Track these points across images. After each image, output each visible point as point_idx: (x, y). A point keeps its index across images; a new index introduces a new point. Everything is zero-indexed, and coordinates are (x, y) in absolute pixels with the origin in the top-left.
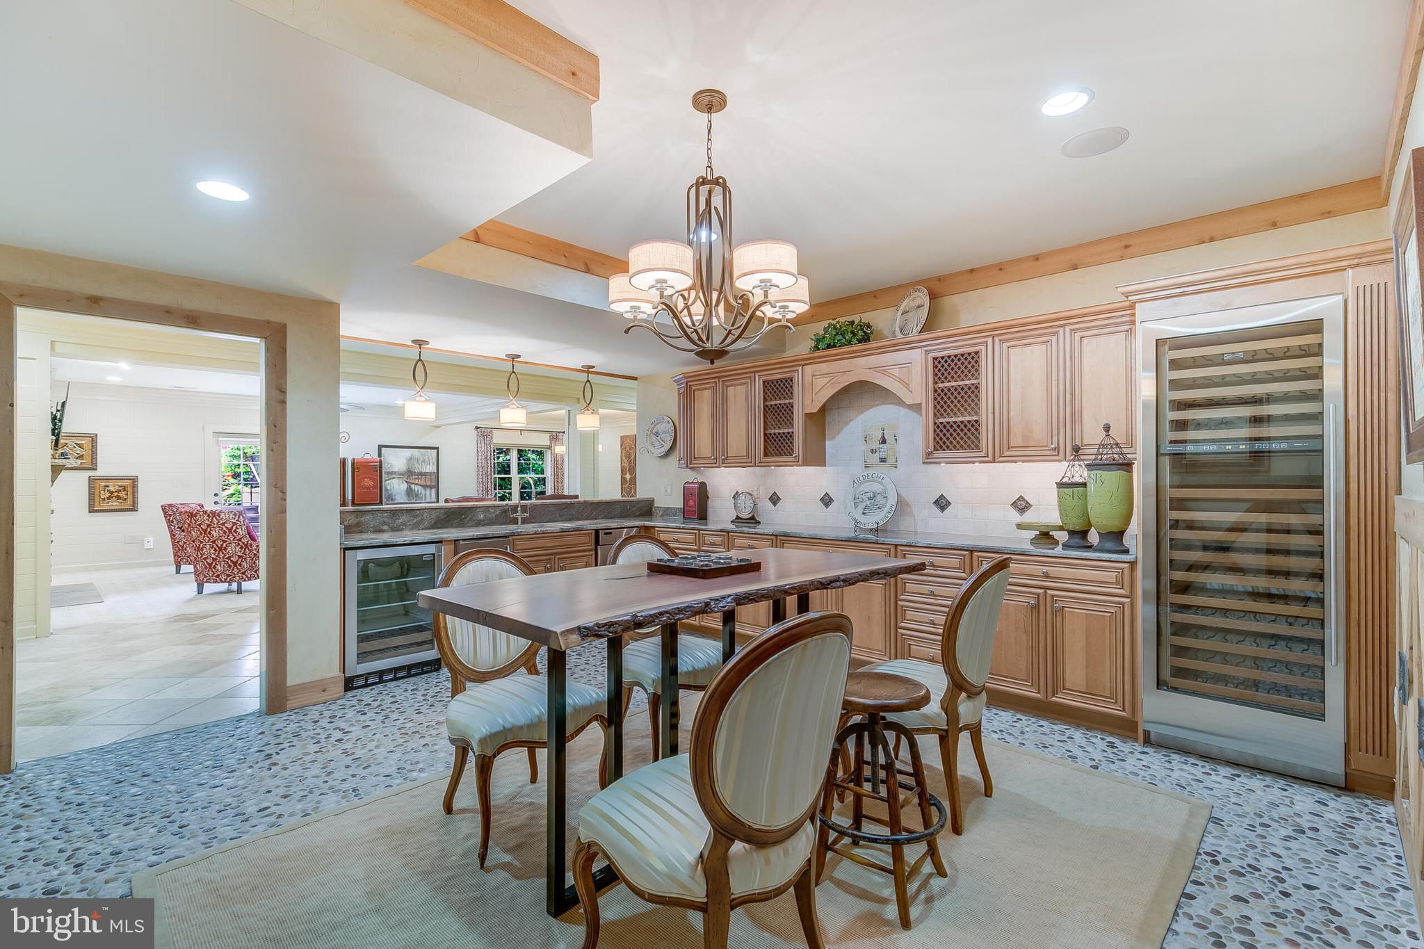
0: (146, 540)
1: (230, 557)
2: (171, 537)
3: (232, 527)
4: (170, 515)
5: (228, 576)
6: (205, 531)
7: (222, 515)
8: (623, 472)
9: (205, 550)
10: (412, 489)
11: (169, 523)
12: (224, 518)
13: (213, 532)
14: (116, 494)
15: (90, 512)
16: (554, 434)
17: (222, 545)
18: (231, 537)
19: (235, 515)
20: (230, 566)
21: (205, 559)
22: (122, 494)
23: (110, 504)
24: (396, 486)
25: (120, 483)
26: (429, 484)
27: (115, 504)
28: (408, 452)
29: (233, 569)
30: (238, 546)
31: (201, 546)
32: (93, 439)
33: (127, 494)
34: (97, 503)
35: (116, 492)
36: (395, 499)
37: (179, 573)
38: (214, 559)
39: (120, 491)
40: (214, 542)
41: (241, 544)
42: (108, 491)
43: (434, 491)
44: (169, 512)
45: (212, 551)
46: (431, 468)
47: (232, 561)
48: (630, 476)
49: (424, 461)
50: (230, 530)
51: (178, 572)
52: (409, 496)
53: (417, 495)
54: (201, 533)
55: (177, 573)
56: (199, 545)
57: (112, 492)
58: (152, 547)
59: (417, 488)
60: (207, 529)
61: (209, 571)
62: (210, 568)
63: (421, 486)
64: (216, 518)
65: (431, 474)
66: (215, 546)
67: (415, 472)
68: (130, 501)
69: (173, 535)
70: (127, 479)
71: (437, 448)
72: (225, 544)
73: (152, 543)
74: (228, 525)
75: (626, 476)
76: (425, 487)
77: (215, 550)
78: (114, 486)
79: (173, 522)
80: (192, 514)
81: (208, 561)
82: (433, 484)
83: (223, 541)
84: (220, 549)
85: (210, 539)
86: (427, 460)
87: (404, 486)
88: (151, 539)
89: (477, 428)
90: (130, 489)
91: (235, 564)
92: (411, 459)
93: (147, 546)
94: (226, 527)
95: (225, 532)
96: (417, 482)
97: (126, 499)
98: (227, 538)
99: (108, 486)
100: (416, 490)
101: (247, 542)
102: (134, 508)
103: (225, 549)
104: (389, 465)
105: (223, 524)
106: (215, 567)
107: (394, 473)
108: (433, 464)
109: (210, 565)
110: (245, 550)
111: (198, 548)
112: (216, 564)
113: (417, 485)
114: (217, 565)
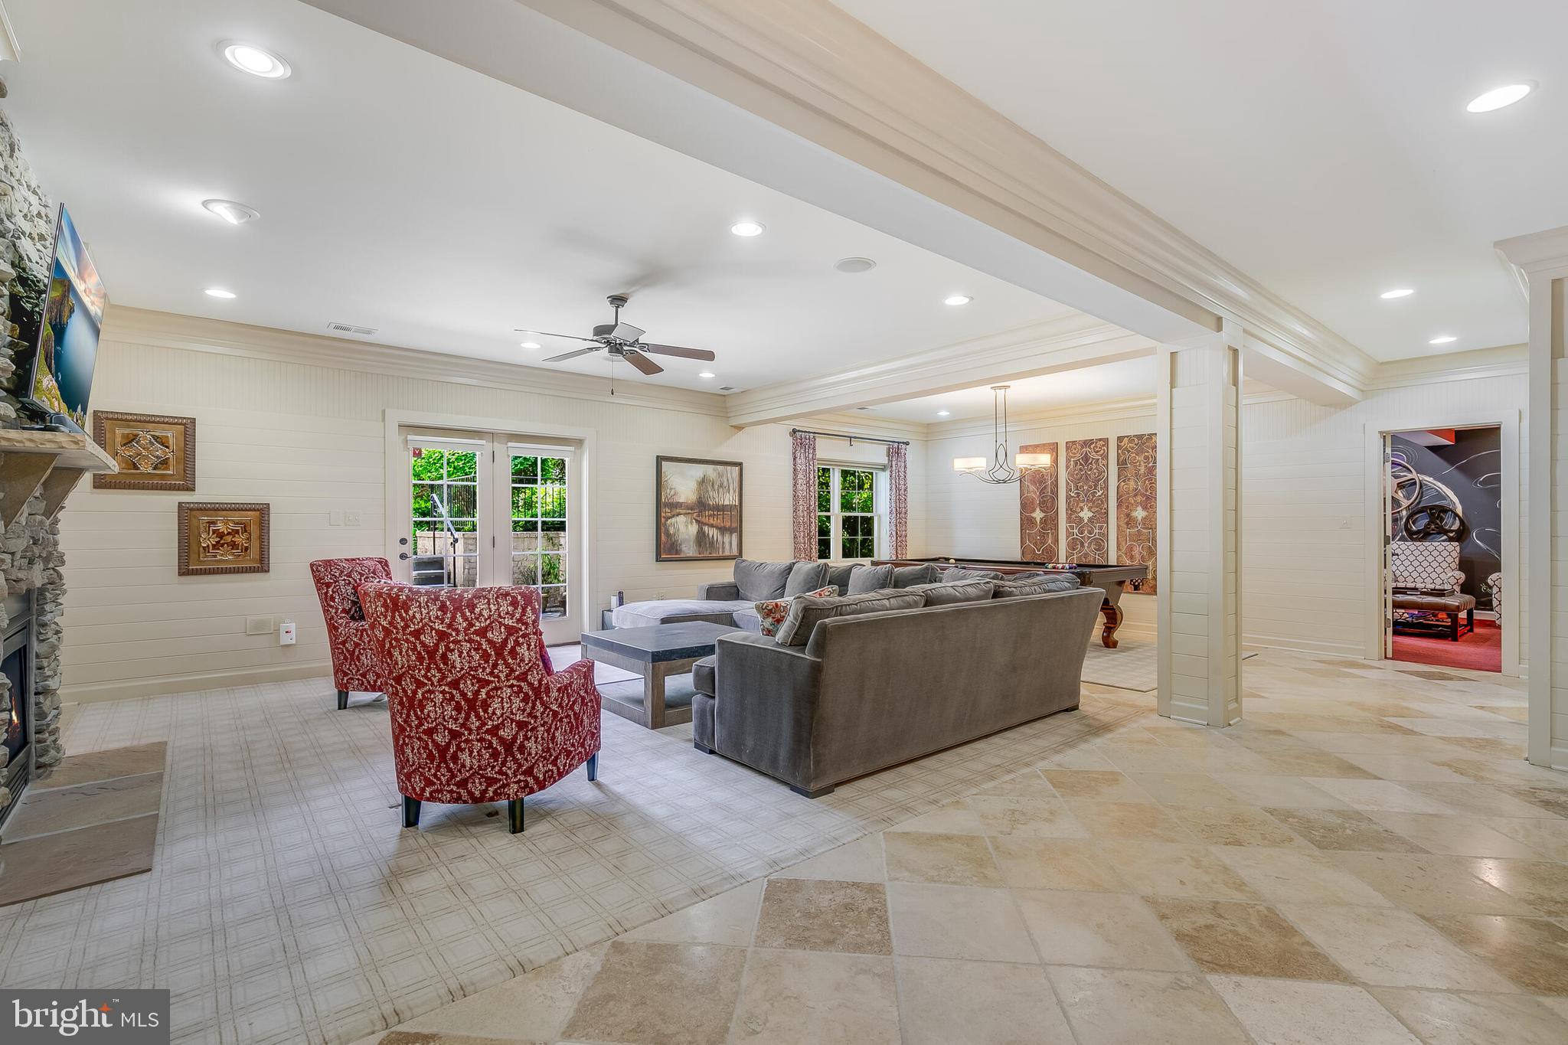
0: (283, 627)
1: (496, 728)
2: (330, 632)
3: (505, 642)
4: (328, 585)
5: (491, 781)
6: (432, 653)
7: (481, 606)
8: (1026, 506)
9: (429, 708)
10: (704, 533)
11: (327, 600)
12: (486, 613)
13: (454, 657)
14: (229, 539)
15: (181, 574)
16: (896, 445)
17: (477, 693)
18: (502, 670)
19: (514, 603)
20: (495, 755)
21: (430, 732)
22: (240, 539)
23: (219, 557)
24: (682, 528)
25: (237, 517)
26: (728, 525)
27: (226, 557)
28: (699, 471)
29: (504, 764)
30: (517, 693)
31: (419, 695)
32: (188, 427)
33: (249, 539)
34: (194, 556)
35: (229, 534)
36: (681, 550)
37: (345, 708)
38: (454, 735)
39: (237, 532)
40: (455, 684)
41: (526, 688)
42: (214, 532)
43: (735, 537)
44: (325, 575)
45: (449, 711)
46: (729, 499)
47: (502, 740)
48: (1042, 515)
49: (721, 486)
50: (499, 650)
51: (343, 704)
52: (700, 546)
53: (712, 544)
54: (420, 658)
55: (339, 708)
56: (415, 692)
57: (221, 535)
58: (293, 642)
59: (712, 532)
60: (437, 645)
61: (438, 768)
62: (443, 759)
63: (717, 528)
64: (463, 616)
65: (731, 507)
66: (458, 697)
67: (709, 505)
68: (254, 552)
69: (332, 628)
70: (250, 510)
71: (740, 464)
72: (483, 692)
73: (293, 634)
74: (496, 636)
75: (1034, 515)
76: (723, 530)
77: (458, 708)
78: (226, 523)
79: (333, 599)
80: (395, 600)
81: (438, 738)
82: (734, 525)
83: (479, 680)
84: (472, 704)
85: (444, 677)
86: (725, 484)
87: (693, 529)
88: (293, 627)
89: (794, 431)
90: (254, 530)
91: (508, 745)
92: (703, 479)
93: (286, 640)
94: (490, 642)
95: (486, 656)
96: (711, 521)
97: (246, 549)
98: (492, 673)
99: (214, 523)
100: (711, 536)
101: (540, 681)
102: (262, 566)
103: (485, 705)
104: (672, 493)
105: (482, 632)
106: (455, 758)
107: (678, 505)
108: (735, 491)
109: (443, 750)
110: (533, 708)
111: (411, 699)
112: (460, 749)
113: (712, 526)
114: (463, 750)
